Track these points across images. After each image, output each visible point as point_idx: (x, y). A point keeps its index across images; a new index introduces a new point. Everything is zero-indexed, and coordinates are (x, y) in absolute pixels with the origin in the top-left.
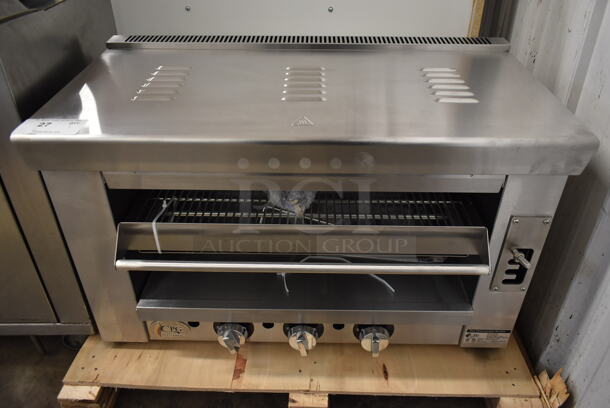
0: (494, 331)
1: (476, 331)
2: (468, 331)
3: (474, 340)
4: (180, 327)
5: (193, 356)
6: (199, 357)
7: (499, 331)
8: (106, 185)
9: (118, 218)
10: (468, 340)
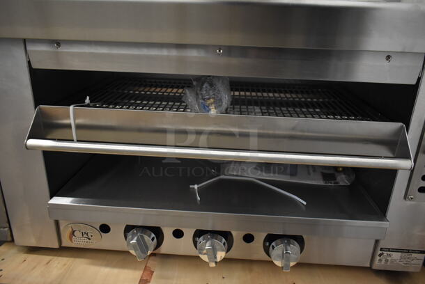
0: (408, 251)
1: (389, 250)
2: (381, 249)
3: (387, 260)
4: (91, 232)
5: (101, 265)
6: (107, 265)
7: (414, 252)
8: (29, 63)
9: (38, 101)
10: (380, 260)
